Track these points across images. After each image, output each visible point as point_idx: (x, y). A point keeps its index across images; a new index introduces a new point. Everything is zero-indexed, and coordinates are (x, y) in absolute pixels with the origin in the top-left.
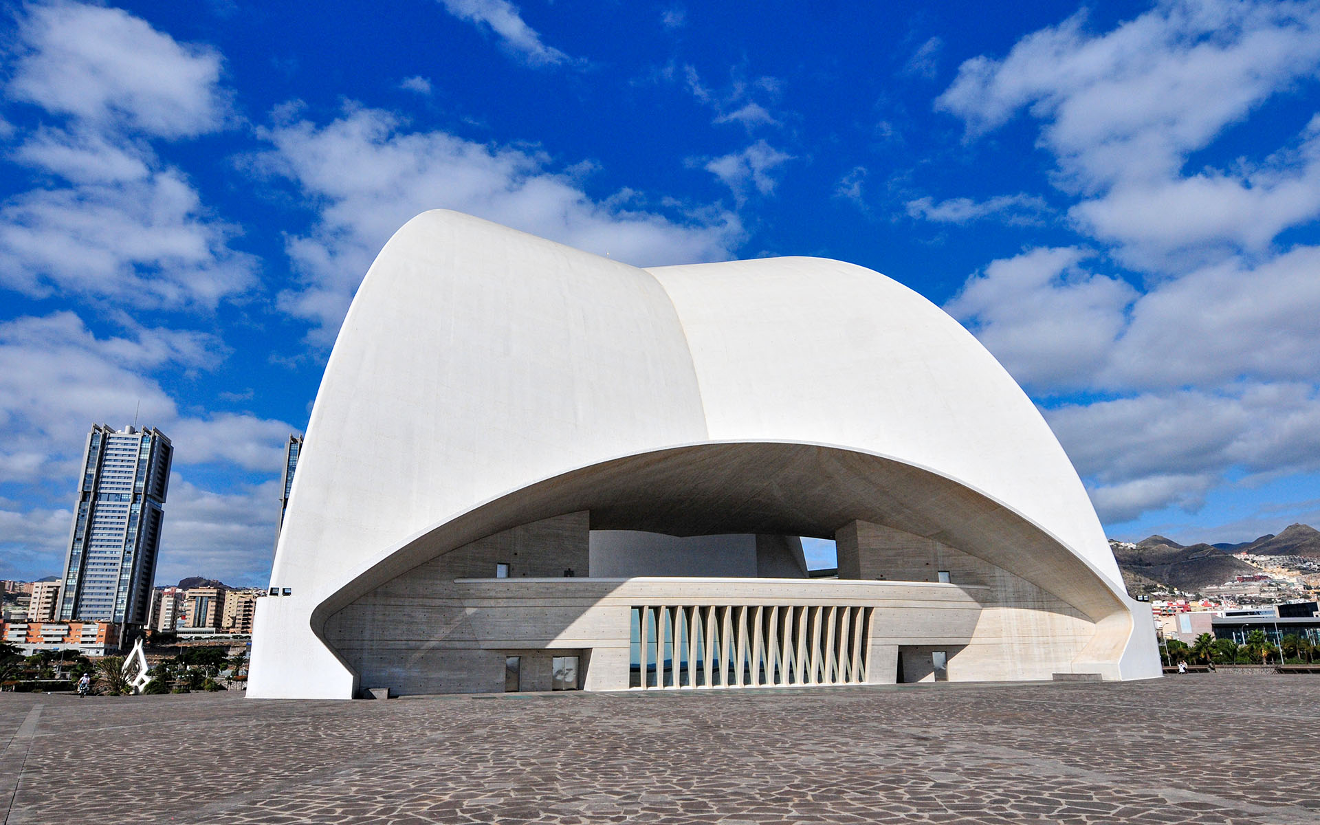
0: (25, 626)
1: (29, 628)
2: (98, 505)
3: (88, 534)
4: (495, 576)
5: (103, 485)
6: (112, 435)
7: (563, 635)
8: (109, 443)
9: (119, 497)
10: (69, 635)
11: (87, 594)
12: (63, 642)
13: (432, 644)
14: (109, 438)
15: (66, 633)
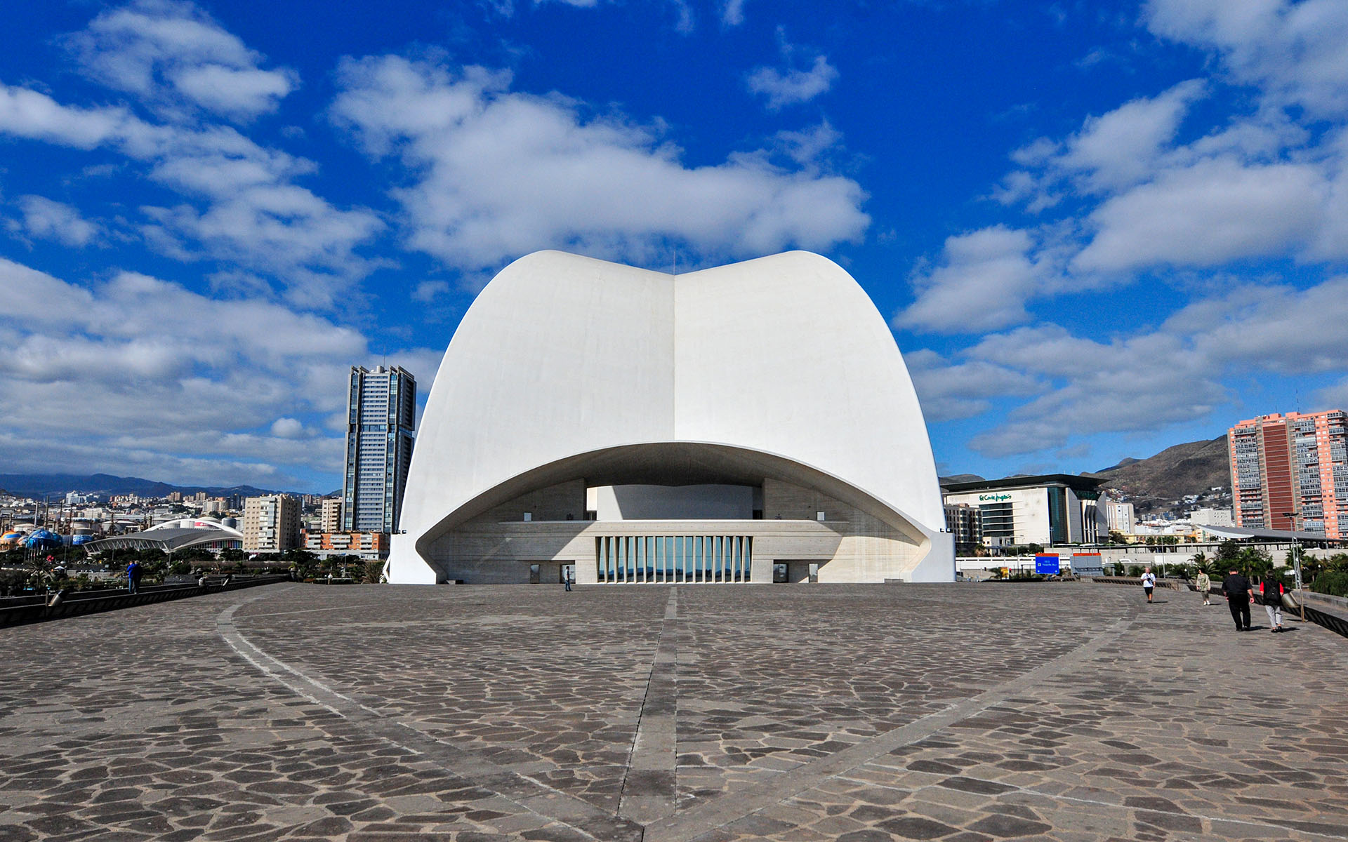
0: (319, 536)
1: (322, 538)
2: (363, 435)
3: (358, 460)
4: (523, 520)
5: (364, 418)
6: (367, 375)
7: (559, 554)
8: (366, 382)
9: (377, 428)
10: (351, 543)
11: (362, 509)
12: (347, 548)
13: (487, 558)
14: (365, 377)
15: (349, 541)
